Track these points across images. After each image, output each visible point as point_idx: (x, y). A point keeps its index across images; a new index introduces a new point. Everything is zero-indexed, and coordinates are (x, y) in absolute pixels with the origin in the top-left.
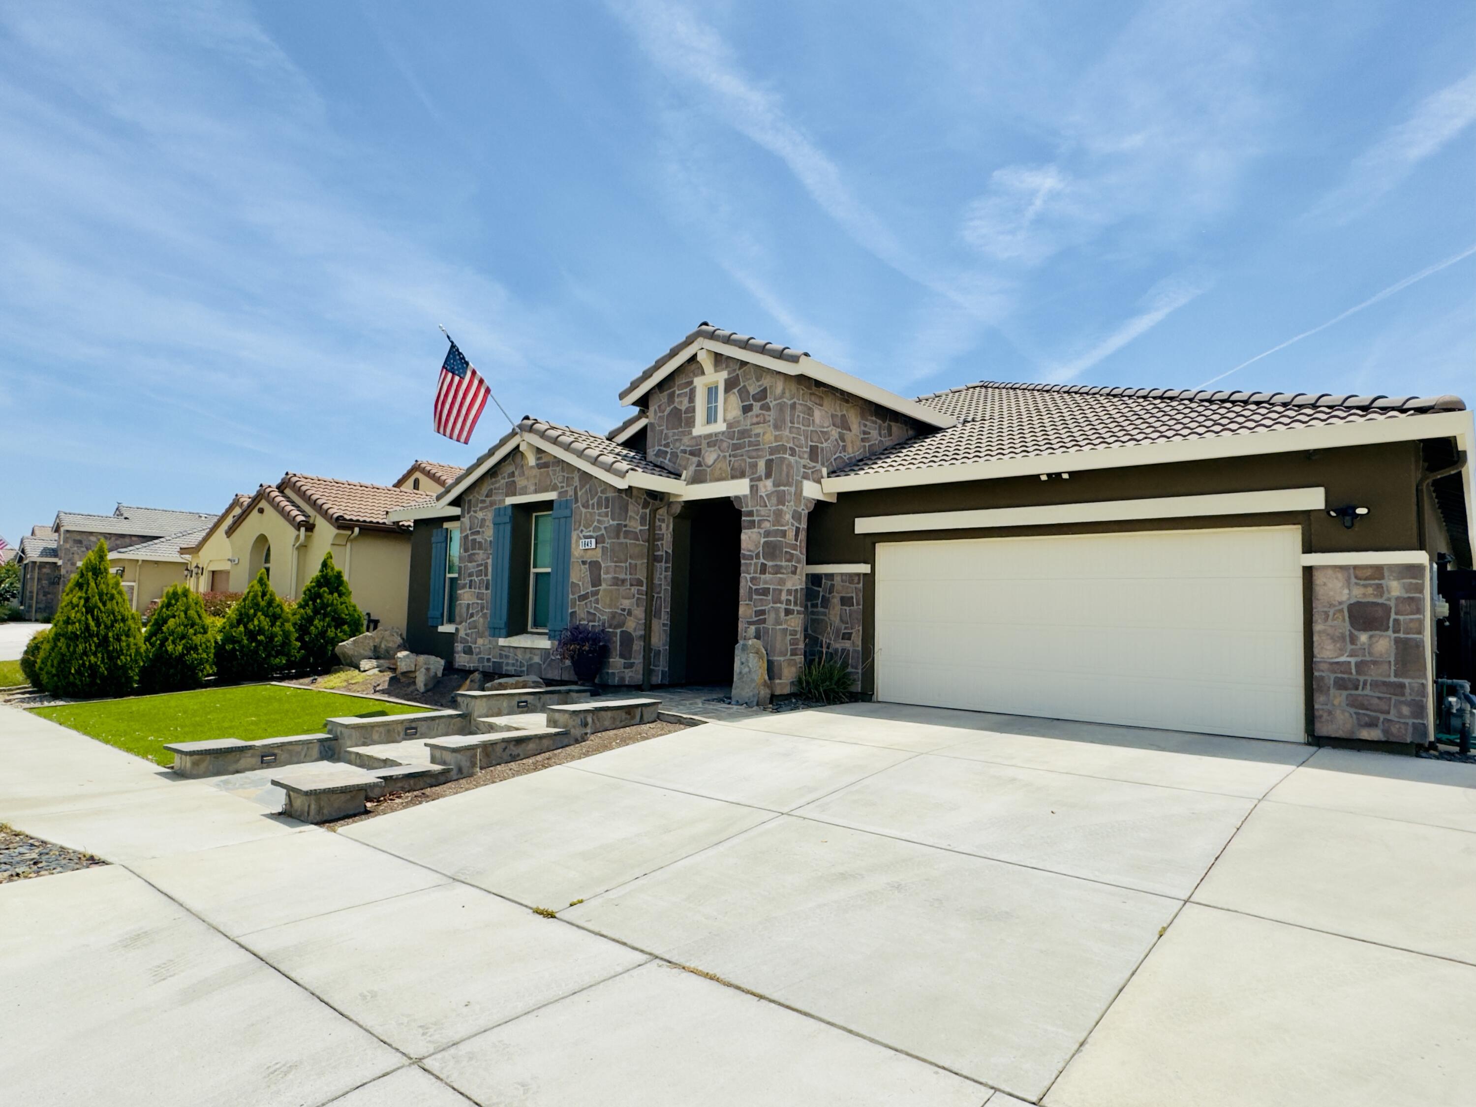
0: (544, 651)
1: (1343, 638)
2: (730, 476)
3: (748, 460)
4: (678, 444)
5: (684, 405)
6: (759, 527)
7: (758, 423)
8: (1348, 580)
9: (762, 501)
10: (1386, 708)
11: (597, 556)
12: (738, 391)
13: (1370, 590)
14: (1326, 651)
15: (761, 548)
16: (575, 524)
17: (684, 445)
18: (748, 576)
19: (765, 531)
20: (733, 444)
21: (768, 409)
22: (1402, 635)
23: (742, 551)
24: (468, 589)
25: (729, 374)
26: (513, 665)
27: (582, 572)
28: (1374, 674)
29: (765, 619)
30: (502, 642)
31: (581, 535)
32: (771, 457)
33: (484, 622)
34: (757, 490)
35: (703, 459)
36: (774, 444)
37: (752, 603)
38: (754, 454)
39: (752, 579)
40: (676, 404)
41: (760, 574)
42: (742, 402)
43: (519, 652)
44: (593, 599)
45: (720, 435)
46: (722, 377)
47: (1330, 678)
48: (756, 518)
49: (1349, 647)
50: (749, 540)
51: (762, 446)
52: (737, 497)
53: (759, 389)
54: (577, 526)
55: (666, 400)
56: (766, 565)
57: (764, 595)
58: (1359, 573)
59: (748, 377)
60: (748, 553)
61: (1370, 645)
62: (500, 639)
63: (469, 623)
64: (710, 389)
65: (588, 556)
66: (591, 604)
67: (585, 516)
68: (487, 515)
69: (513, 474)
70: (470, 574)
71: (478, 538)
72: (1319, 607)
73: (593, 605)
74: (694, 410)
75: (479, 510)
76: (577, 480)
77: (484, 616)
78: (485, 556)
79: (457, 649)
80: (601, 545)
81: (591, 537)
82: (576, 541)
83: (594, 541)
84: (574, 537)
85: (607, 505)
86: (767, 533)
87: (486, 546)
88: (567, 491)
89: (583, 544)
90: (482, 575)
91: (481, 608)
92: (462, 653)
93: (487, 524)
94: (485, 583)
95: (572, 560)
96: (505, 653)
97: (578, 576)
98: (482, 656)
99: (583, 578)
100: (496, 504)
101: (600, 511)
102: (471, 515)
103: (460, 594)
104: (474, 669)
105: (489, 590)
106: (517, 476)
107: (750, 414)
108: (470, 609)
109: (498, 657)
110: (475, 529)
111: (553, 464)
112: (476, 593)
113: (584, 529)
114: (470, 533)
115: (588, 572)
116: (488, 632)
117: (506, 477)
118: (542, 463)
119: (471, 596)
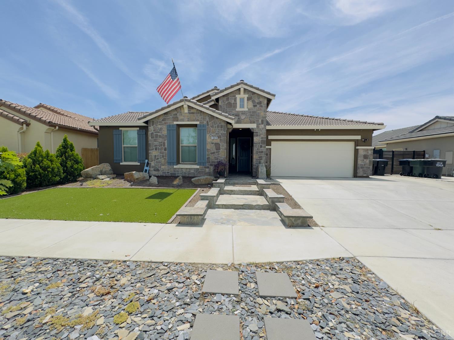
0: (196, 169)
1: (362, 160)
2: (249, 123)
3: (256, 119)
4: (231, 112)
5: (233, 102)
6: (260, 136)
7: (259, 110)
8: (364, 151)
9: (260, 130)
10: (367, 171)
11: (218, 141)
12: (252, 101)
13: (366, 153)
14: (360, 162)
15: (260, 142)
16: (207, 132)
18: (256, 148)
20: (250, 114)
21: (262, 107)
22: (370, 160)
23: (254, 142)
24: (155, 150)
25: (249, 96)
26: (181, 173)
27: (212, 146)
29: (262, 159)
30: (175, 167)
31: (211, 135)
32: (263, 119)
33: (165, 161)
34: (259, 127)
35: (240, 117)
36: (264, 116)
38: (258, 118)
39: (257, 149)
40: (229, 101)
41: (260, 148)
42: (253, 104)
43: (183, 170)
44: (217, 154)
45: (246, 112)
46: (246, 96)
47: (360, 167)
48: (259, 134)
49: (363, 162)
50: (256, 139)
51: (260, 116)
52: (252, 128)
53: (259, 101)
54: (208, 133)
55: (226, 99)
56: (262, 146)
57: (261, 153)
59: (255, 97)
60: (256, 142)
61: (366, 161)
63: (156, 161)
64: (241, 99)
65: (214, 141)
66: (216, 155)
67: (212, 130)
68: (163, 127)
69: (176, 114)
70: (155, 146)
71: (159, 134)
72: (359, 155)
73: (217, 155)
74: (236, 104)
75: (159, 125)
76: (208, 119)
77: (165, 159)
78: (163, 140)
79: (150, 170)
80: (219, 139)
81: (215, 136)
82: (209, 137)
83: (217, 137)
84: (208, 136)
85: (222, 127)
86: (262, 138)
87: (163, 137)
88: (203, 122)
89: (212, 138)
90: (162, 146)
91: (162, 157)
92: (154, 171)
93: (163, 130)
94: (164, 148)
95: (207, 142)
96: (177, 170)
97: (210, 147)
98: (164, 171)
99: (212, 148)
100: (168, 123)
101: (219, 129)
102: (154, 126)
103: (150, 152)
104: (160, 176)
105: (167, 151)
106: (178, 115)
107: (256, 107)
108: (157, 157)
109: (173, 171)
110: (157, 131)
111: (196, 113)
112: (159, 152)
113: (211, 133)
114: (154, 132)
115: (214, 146)
116: (167, 164)
117: (173, 115)
118: (191, 112)
119: (157, 153)
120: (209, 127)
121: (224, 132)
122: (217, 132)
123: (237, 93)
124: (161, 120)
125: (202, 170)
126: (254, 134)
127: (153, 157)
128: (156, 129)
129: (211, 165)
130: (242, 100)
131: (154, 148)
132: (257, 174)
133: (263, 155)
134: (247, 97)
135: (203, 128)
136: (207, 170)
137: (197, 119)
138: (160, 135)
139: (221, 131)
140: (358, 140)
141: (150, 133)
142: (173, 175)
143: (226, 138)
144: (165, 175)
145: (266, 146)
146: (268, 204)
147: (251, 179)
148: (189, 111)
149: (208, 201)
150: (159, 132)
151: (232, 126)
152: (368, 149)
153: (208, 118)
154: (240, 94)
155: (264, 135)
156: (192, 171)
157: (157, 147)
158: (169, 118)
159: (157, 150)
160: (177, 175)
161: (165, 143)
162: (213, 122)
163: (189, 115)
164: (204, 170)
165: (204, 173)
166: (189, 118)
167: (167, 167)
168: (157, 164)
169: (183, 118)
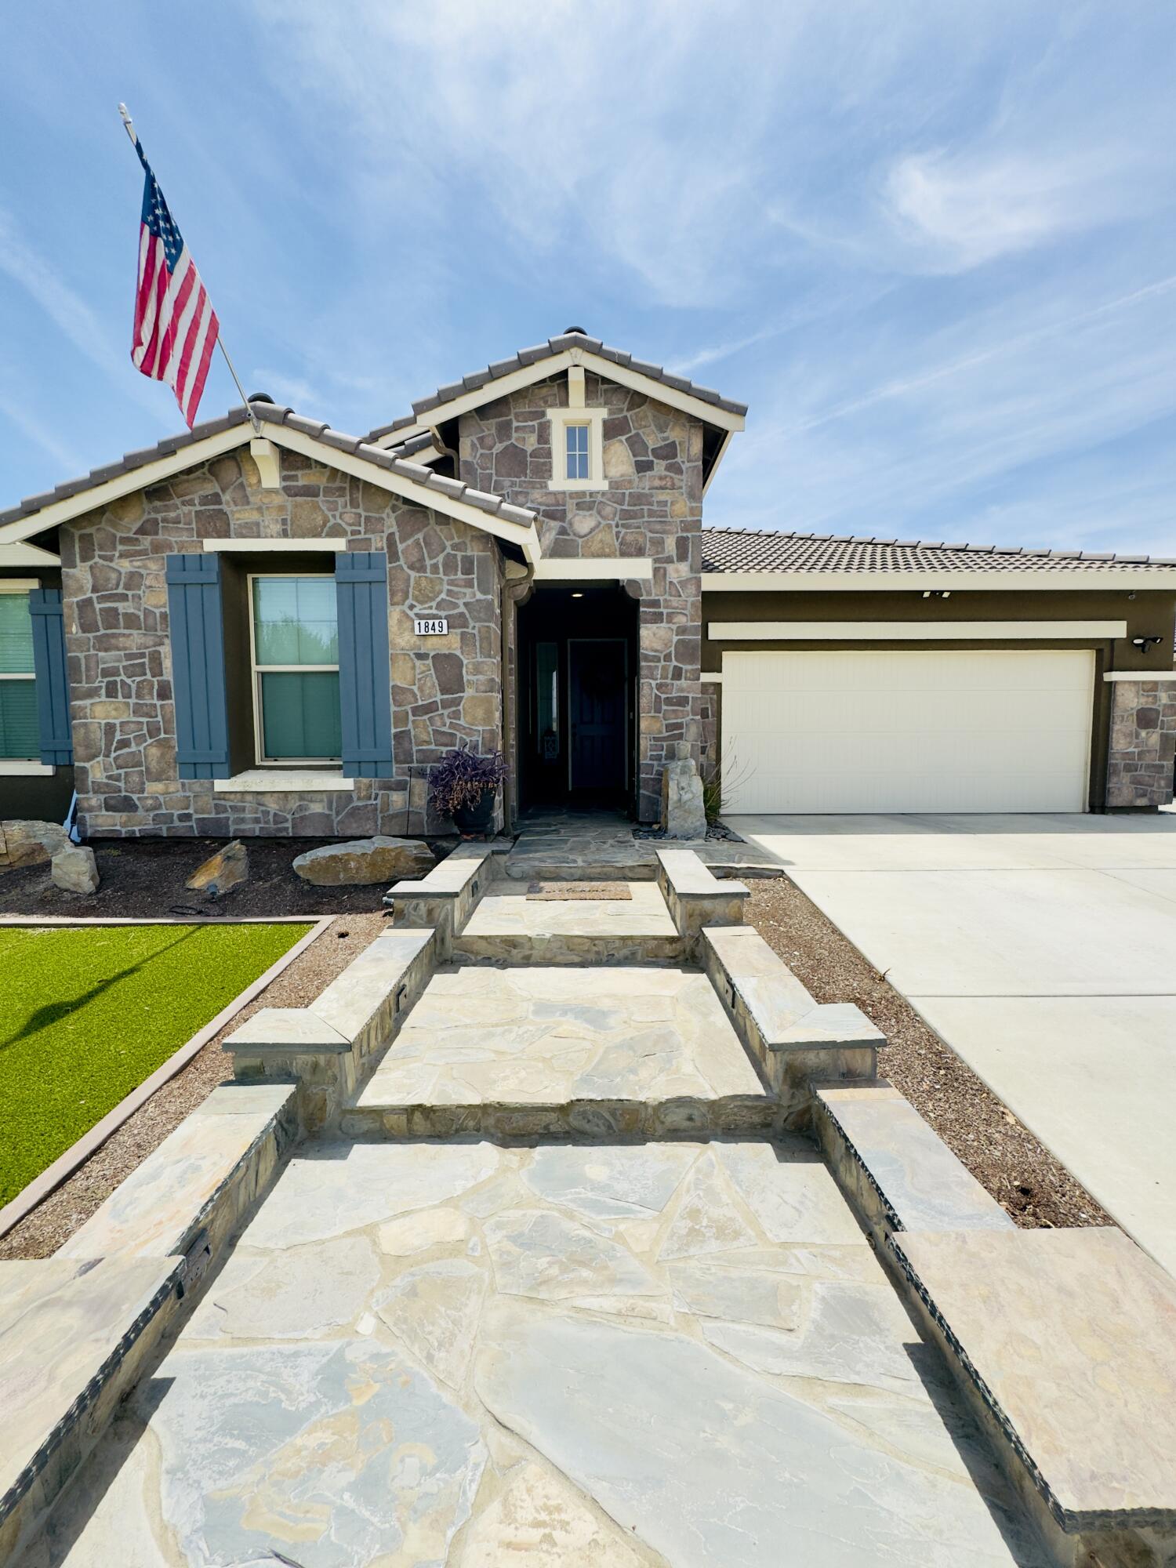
0: (335, 794)
1: (1130, 735)
2: (618, 553)
3: (650, 535)
5: (531, 443)
6: (669, 621)
7: (662, 488)
8: (1138, 692)
9: (673, 589)
10: (1151, 782)
11: (452, 643)
12: (626, 440)
13: (1150, 699)
14: (1120, 743)
15: (673, 649)
16: (392, 595)
17: (532, 502)
18: (654, 683)
19: (678, 627)
20: (622, 510)
21: (679, 471)
22: (1165, 731)
23: (641, 651)
24: (104, 698)
25: (611, 412)
26: (257, 821)
27: (418, 671)
28: (1148, 760)
29: (682, 734)
30: (221, 785)
31: (411, 614)
32: (685, 535)
33: (163, 755)
34: (664, 574)
35: (571, 524)
36: (689, 519)
37: (661, 715)
38: (658, 527)
39: (659, 687)
40: (513, 441)
41: (672, 679)
42: (634, 456)
43: (267, 799)
44: (446, 712)
45: (599, 496)
46: (598, 415)
47: (1121, 763)
48: (665, 611)
49: (1135, 741)
50: (651, 637)
51: (669, 519)
52: (632, 582)
53: (663, 443)
54: (398, 597)
55: (493, 431)
56: (681, 668)
57: (679, 706)
58: (1145, 687)
59: (643, 423)
60: (654, 654)
61: (1148, 738)
62: (217, 782)
63: (116, 759)
64: (570, 431)
65: (432, 646)
66: (443, 721)
67: (418, 583)
68: (145, 567)
69: (216, 499)
70: (106, 673)
71: (122, 607)
72: (1117, 712)
73: (448, 721)
74: (549, 454)
75: (121, 556)
76: (391, 524)
77: (161, 744)
78: (150, 641)
79: (85, 805)
80: (459, 631)
81: (435, 617)
82: (400, 621)
83: (445, 622)
84: (394, 615)
85: (468, 571)
86: (682, 630)
87: (150, 621)
88: (370, 539)
89: (419, 626)
90: (145, 674)
91: (148, 731)
92: (103, 809)
93: (148, 583)
94: (156, 687)
95: (390, 652)
96: (232, 804)
97: (409, 677)
98: (164, 811)
99: (420, 680)
100: (171, 549)
101: (452, 577)
102: (95, 563)
103: (79, 707)
104: (142, 834)
105: (171, 699)
106: (228, 503)
107: (648, 473)
108: (118, 734)
109: (214, 810)
110: (112, 589)
111: (328, 491)
112: (132, 705)
113: (415, 603)
114: (98, 597)
115: (432, 671)
116: (175, 771)
117: (196, 502)
118: (298, 486)
119: (116, 709)
120: (400, 567)
121: (479, 596)
122: (443, 596)
123: (550, 399)
124: (134, 530)
125: (370, 798)
126: (642, 609)
127: (99, 736)
128: (108, 580)
129: (421, 774)
130: (577, 436)
131: (101, 687)
132: (657, 814)
133: (689, 717)
134: (605, 422)
135: (371, 575)
136: (397, 799)
137: (332, 521)
138: (132, 611)
139: (468, 591)
140: (1112, 640)
141: (71, 600)
142: (210, 833)
143: (494, 626)
144: (168, 829)
145: (703, 671)
146: (762, 1092)
147: (630, 837)
148: (284, 478)
149: (287, 1090)
150: (124, 598)
151: (528, 566)
152: (1156, 683)
153: (394, 523)
154: (565, 403)
155: (688, 617)
156: (317, 808)
157: (118, 679)
158: (178, 516)
159: (116, 697)
160: (236, 830)
161: (162, 655)
162: (422, 540)
163: (289, 502)
164: (379, 801)
165: (380, 816)
166: (289, 518)
167: (180, 786)
168: (122, 771)
169: (254, 516)
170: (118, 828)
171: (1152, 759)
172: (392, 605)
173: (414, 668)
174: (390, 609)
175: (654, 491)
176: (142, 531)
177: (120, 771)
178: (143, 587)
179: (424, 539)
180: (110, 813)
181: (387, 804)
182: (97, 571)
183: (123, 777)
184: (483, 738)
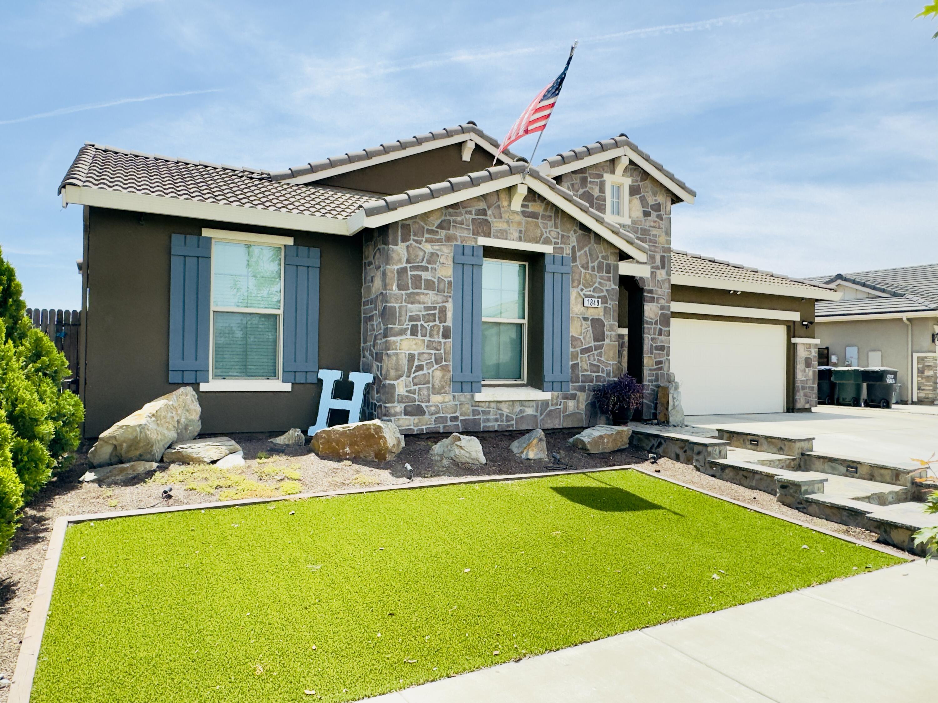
1: (803, 371)
3: (649, 252)
5: (596, 192)
6: (657, 302)
7: (654, 227)
8: (804, 349)
9: (659, 284)
10: (810, 396)
11: (601, 313)
12: (639, 198)
13: (809, 353)
14: (799, 375)
15: (658, 318)
16: (573, 281)
18: (650, 337)
19: (660, 306)
21: (662, 219)
22: (814, 369)
23: (645, 318)
24: (408, 336)
25: (633, 182)
26: (496, 420)
27: (583, 327)
29: (662, 367)
30: (478, 396)
31: (582, 293)
32: (664, 254)
33: (443, 377)
34: (656, 275)
36: (666, 246)
38: (653, 249)
39: (653, 339)
40: (588, 188)
41: (658, 335)
42: (643, 207)
43: (503, 406)
44: (596, 352)
45: (627, 227)
47: (800, 386)
48: (656, 296)
49: (804, 374)
50: (649, 310)
51: (657, 245)
53: (655, 203)
54: (575, 284)
55: (578, 181)
56: (662, 330)
57: (661, 351)
59: (646, 190)
61: (808, 373)
62: (476, 395)
63: (415, 378)
64: (614, 187)
65: (592, 314)
66: (594, 357)
67: (585, 276)
68: (441, 250)
69: (485, 213)
70: (412, 319)
71: (425, 275)
72: (798, 359)
74: (604, 200)
76: (573, 240)
77: (444, 369)
79: (392, 411)
80: (603, 305)
81: (594, 297)
82: (576, 298)
84: (574, 293)
85: (608, 272)
86: (662, 308)
88: (563, 248)
89: (585, 302)
90: (435, 321)
91: (436, 360)
92: (403, 414)
93: (442, 261)
94: (441, 330)
95: (571, 315)
96: (483, 409)
97: (579, 331)
98: (442, 415)
99: (584, 333)
100: (456, 240)
101: (601, 275)
102: (411, 244)
103: (394, 341)
104: (428, 431)
105: (450, 338)
106: (490, 216)
107: (649, 218)
108: (416, 360)
109: (471, 414)
110: (418, 263)
111: (543, 217)
112: (426, 341)
113: (583, 288)
114: (410, 267)
115: (590, 328)
116: (450, 387)
117: (473, 213)
118: (528, 212)
119: (416, 344)
120: (577, 266)
121: (613, 286)
122: (596, 285)
123: (607, 171)
124: (436, 225)
125: (557, 404)
126: (645, 294)
127: (404, 362)
128: (417, 256)
129: (582, 389)
130: (617, 191)
131: (408, 328)
133: (665, 357)
134: (630, 186)
135: (564, 269)
136: (571, 404)
137: (545, 236)
138: (430, 278)
139: (608, 283)
140: (794, 322)
141: (393, 267)
143: (617, 304)
144: (444, 427)
148: (523, 206)
150: (426, 269)
152: (810, 345)
153: (575, 240)
154: (613, 172)
155: (664, 300)
156: (530, 411)
157: (419, 323)
158: (462, 220)
159: (417, 336)
160: (484, 427)
161: (447, 309)
162: (588, 252)
163: (524, 220)
164: (561, 406)
165: (562, 415)
166: (523, 230)
167: (451, 397)
168: (417, 387)
169: (504, 226)
170: (412, 427)
171: (810, 384)
172: (572, 287)
173: (581, 326)
174: (571, 289)
175: (651, 228)
176: (440, 226)
177: (415, 387)
178: (438, 263)
179: (589, 250)
180: (407, 417)
181: (565, 408)
182: (411, 250)
183: (417, 391)
184: (613, 368)
